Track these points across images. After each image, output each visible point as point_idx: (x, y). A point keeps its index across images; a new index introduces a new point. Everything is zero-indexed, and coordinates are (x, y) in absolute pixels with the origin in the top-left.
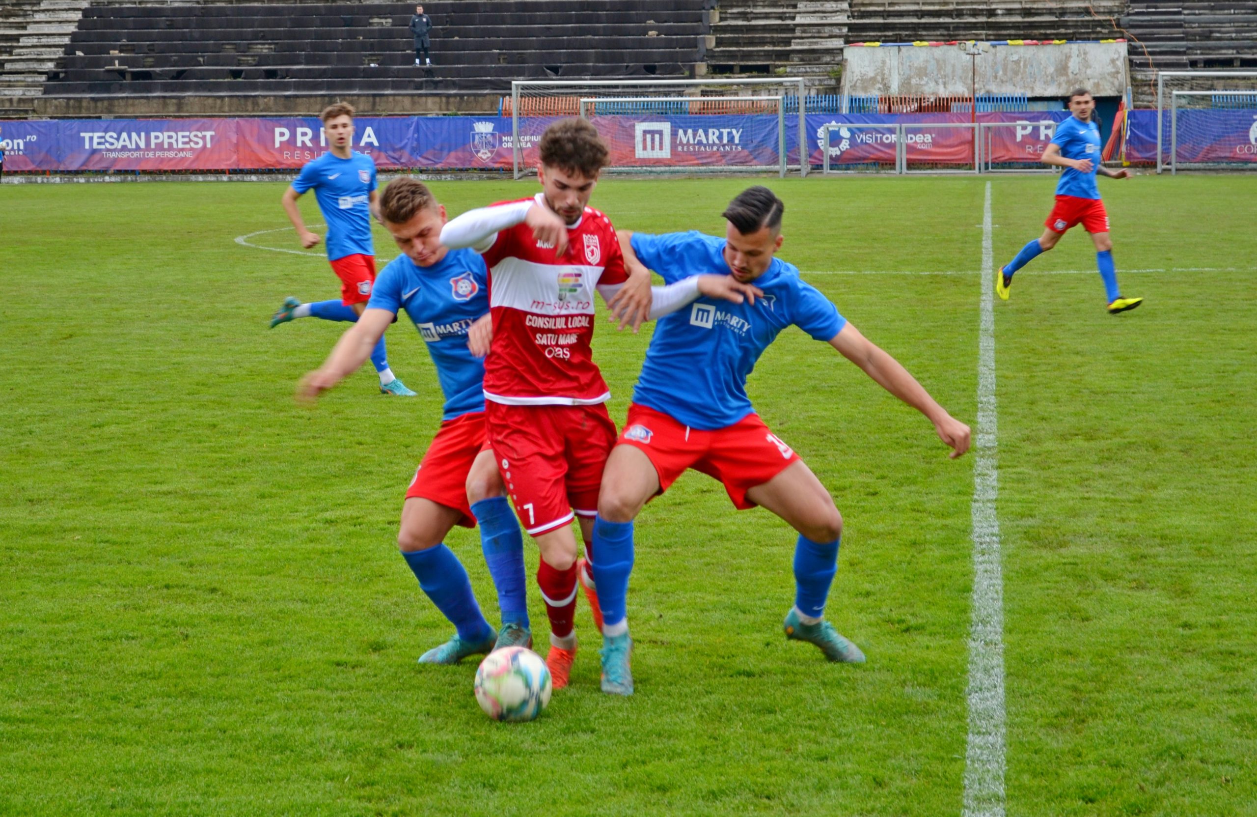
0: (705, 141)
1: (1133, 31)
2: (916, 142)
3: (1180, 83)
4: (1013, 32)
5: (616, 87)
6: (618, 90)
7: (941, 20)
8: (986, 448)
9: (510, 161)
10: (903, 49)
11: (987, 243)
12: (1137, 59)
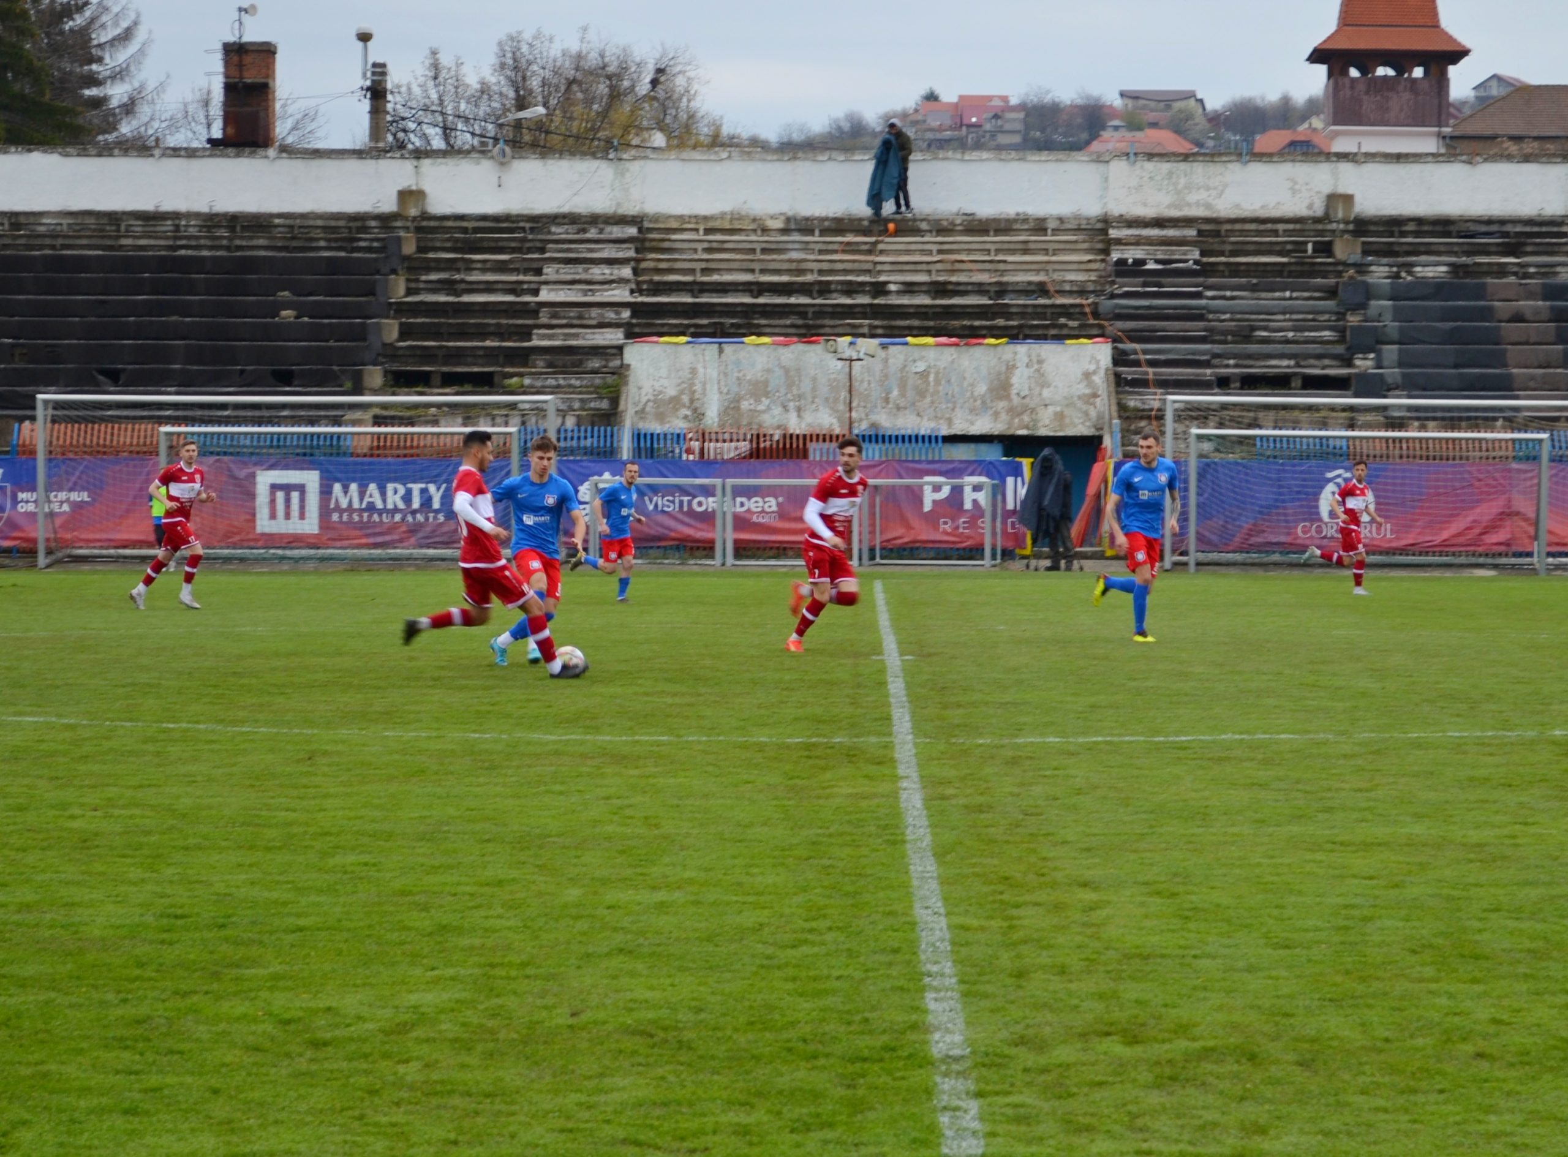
0: (379, 505)
1: (1120, 324)
2: (749, 511)
3: (1200, 414)
4: (916, 323)
5: (223, 406)
6: (226, 413)
7: (793, 300)
8: (948, 1059)
9: (32, 535)
10: (728, 349)
11: (896, 687)
12: (1128, 372)
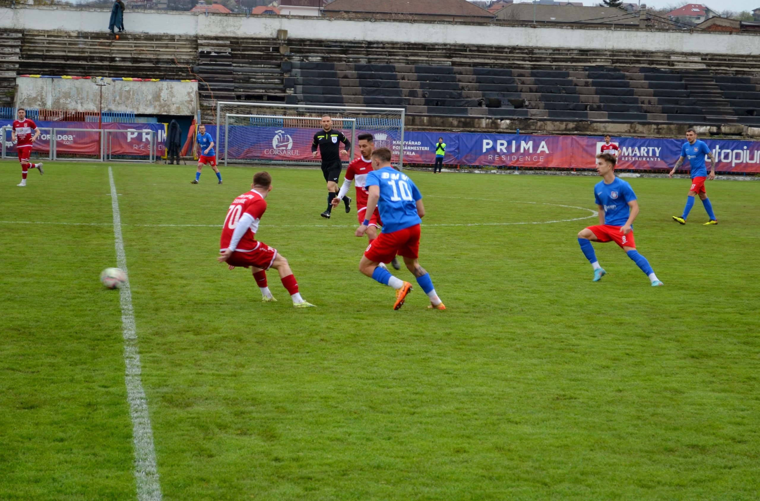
1: (201, 75)
2: (62, 140)
3: (230, 109)
4: (126, 72)
7: (80, 63)
8: (129, 340)
10: (55, 80)
11: (115, 205)
12: (204, 93)
